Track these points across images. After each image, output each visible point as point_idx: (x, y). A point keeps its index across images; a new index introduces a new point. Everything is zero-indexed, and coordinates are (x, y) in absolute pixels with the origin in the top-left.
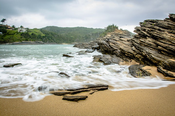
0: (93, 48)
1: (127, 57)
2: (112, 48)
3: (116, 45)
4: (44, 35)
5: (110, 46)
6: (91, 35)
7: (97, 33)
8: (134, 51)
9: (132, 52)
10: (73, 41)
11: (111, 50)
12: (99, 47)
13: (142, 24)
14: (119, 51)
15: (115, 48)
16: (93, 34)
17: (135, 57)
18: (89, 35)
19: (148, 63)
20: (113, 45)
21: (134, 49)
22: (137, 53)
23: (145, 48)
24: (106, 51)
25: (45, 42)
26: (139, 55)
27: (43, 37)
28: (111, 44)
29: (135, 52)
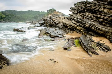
0: (39, 24)
1: (69, 29)
2: (55, 22)
3: (58, 20)
4: (5, 16)
5: (53, 21)
6: (38, 16)
7: (42, 15)
8: (74, 24)
9: (73, 25)
10: (26, 20)
11: (54, 24)
12: (45, 23)
13: (76, 5)
14: (61, 24)
15: (58, 23)
16: (39, 15)
17: (76, 29)
18: (37, 16)
19: (92, 34)
20: (55, 20)
21: (75, 22)
22: (78, 26)
23: (87, 20)
24: (50, 25)
25: (6, 21)
26: (80, 27)
27: (4, 17)
28: (53, 20)
29: (76, 25)
